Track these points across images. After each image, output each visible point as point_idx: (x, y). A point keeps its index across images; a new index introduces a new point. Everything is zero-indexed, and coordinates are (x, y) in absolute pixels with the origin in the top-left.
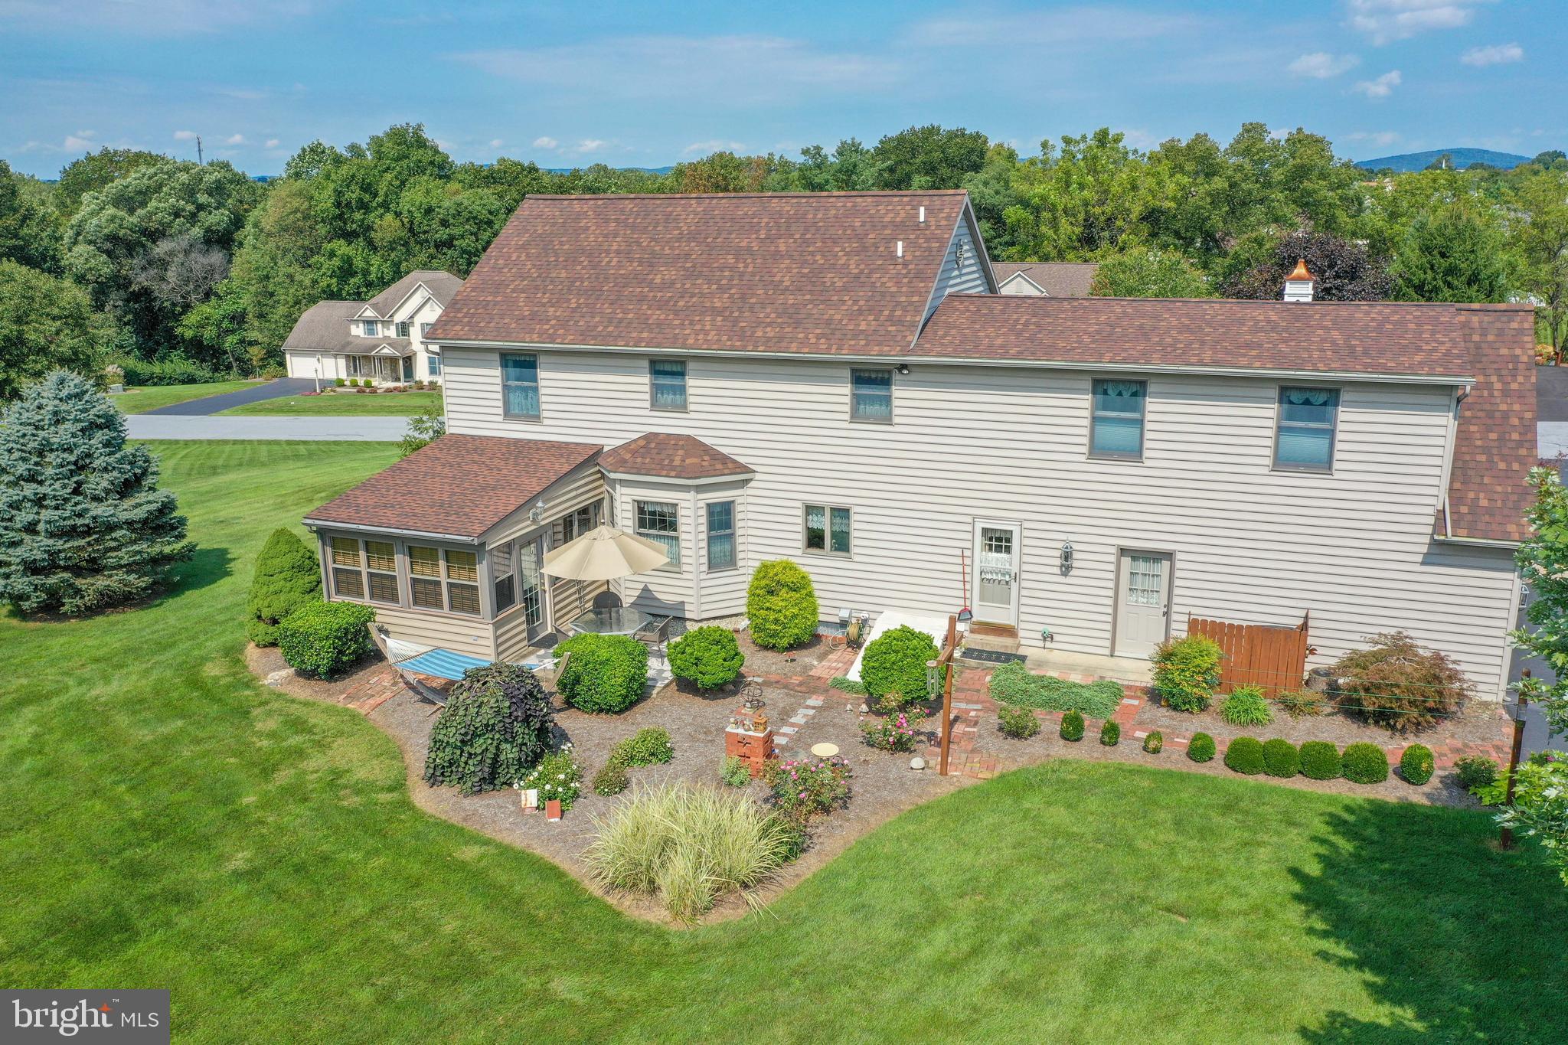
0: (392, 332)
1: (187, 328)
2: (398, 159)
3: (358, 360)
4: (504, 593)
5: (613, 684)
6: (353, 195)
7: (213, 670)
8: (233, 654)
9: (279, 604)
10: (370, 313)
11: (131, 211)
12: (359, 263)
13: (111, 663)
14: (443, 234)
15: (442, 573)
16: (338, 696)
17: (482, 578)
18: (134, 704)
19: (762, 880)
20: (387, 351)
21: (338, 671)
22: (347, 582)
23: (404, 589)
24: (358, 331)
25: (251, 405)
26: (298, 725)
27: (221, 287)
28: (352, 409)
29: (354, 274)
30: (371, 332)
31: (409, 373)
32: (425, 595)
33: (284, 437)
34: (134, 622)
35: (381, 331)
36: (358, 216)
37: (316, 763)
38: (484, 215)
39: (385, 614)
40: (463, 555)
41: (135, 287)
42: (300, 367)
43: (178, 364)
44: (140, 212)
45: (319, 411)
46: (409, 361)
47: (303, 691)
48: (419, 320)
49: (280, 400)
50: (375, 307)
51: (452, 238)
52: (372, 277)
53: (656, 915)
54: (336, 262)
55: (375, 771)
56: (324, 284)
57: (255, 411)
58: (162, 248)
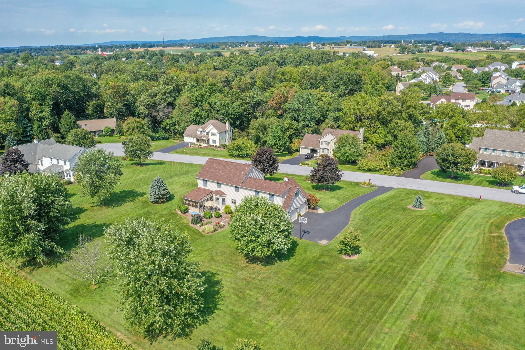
0: (205, 134)
1: (163, 125)
2: (210, 89)
3: (198, 140)
4: (201, 206)
5: (208, 216)
6: (199, 99)
7: (173, 212)
8: (175, 210)
9: (180, 205)
10: (201, 129)
11: (152, 99)
12: (200, 114)
13: (164, 210)
14: (218, 109)
15: (195, 204)
16: (185, 215)
17: (198, 205)
18: (166, 214)
19: (212, 232)
20: (204, 138)
21: (185, 213)
22: (186, 204)
23: (191, 205)
24: (198, 133)
25: (176, 150)
26: (181, 218)
27: (170, 116)
28: (196, 153)
29: (199, 116)
30: (201, 133)
31: (208, 143)
32: (193, 206)
33: (182, 162)
34: (165, 205)
35: (203, 133)
36: (200, 103)
37: (182, 221)
38: (227, 105)
39: (189, 207)
40: (197, 203)
41: (152, 115)
42: (187, 139)
43: (161, 134)
44: (154, 99)
45: (189, 154)
46: (208, 140)
47: (182, 214)
48: (211, 132)
49: (182, 149)
50: (202, 128)
51: (219, 110)
52: (203, 117)
53: (204, 234)
54: (195, 113)
55: (187, 222)
56: (192, 118)
57: (177, 153)
58: (159, 107)
